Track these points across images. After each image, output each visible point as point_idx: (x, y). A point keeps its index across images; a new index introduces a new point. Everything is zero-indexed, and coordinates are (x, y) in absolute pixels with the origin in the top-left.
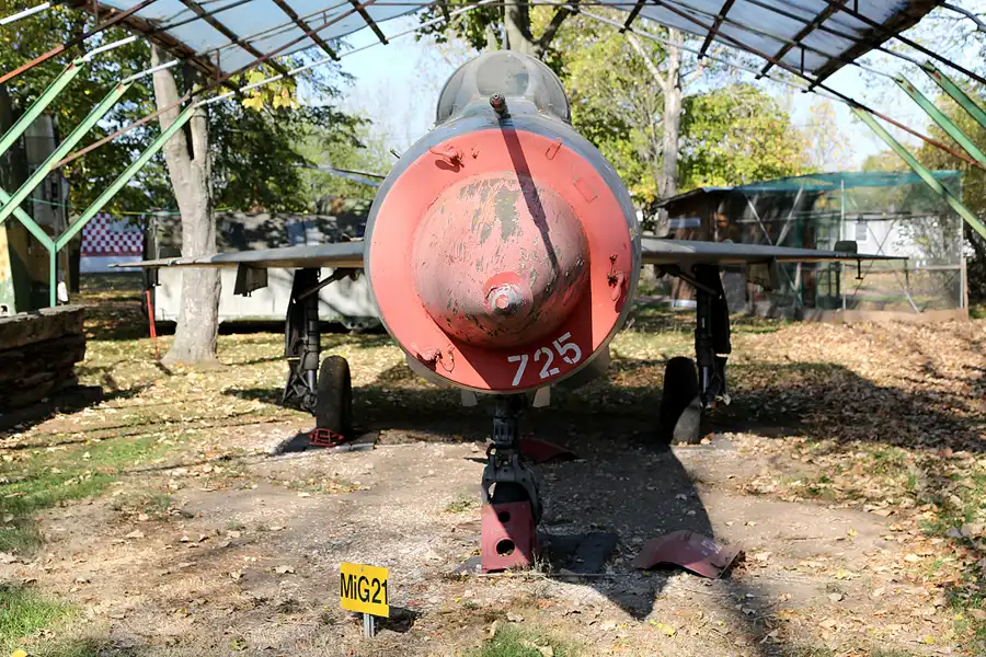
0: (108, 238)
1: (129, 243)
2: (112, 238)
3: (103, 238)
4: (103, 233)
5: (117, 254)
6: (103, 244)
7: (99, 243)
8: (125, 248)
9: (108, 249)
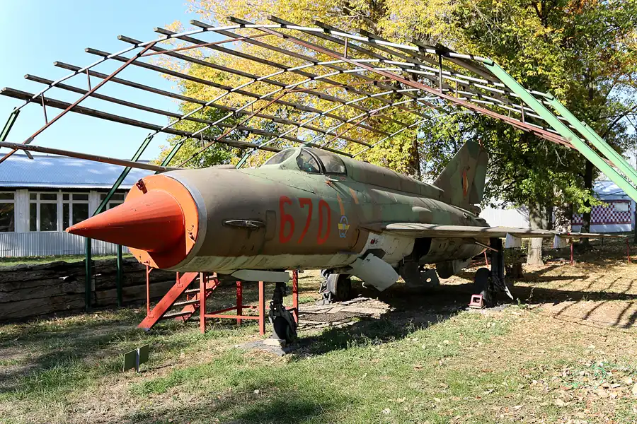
0: (614, 215)
1: (623, 217)
2: (616, 215)
3: (612, 215)
4: (611, 212)
5: (618, 223)
6: (612, 218)
7: (610, 218)
8: (621, 220)
9: (614, 220)
